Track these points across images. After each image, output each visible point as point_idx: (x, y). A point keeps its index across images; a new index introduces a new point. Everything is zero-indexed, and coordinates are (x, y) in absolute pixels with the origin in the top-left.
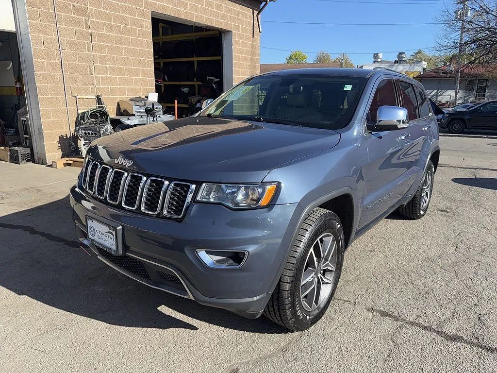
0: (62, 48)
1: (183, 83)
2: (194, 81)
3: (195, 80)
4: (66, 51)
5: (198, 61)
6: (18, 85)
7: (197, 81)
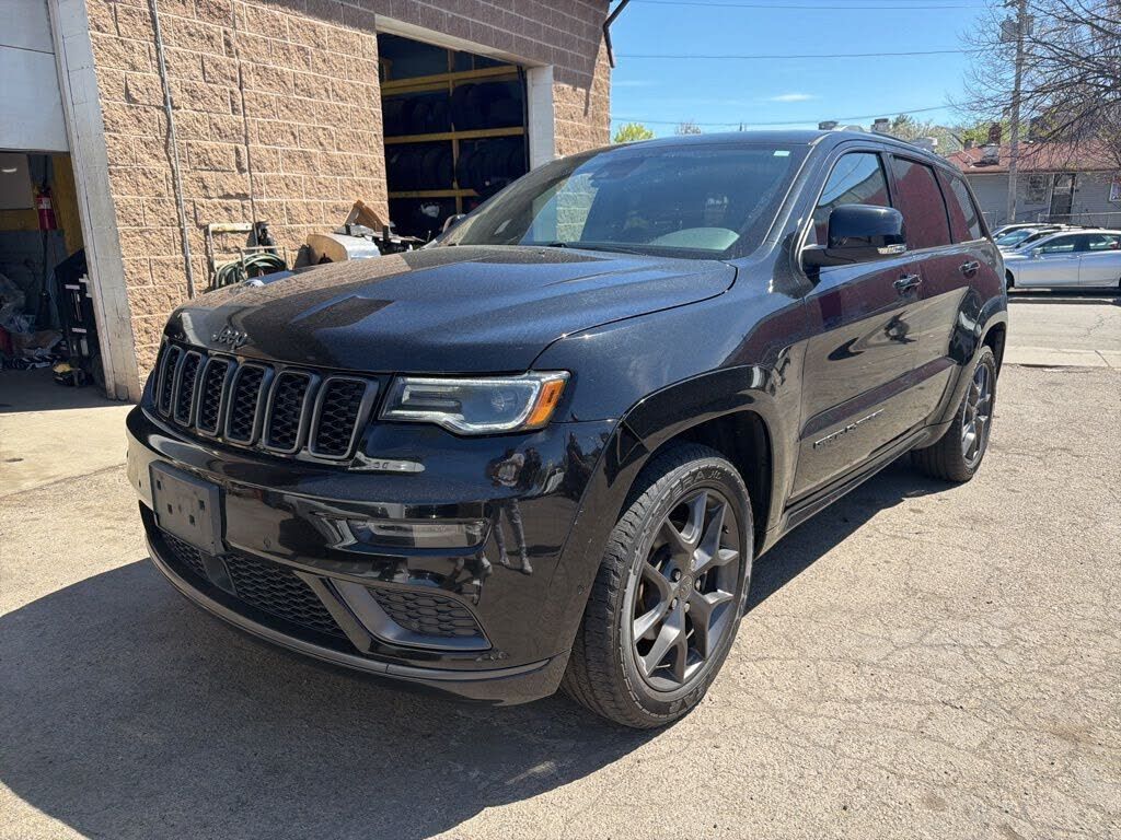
0: (172, 102)
1: (425, 194)
2: (452, 189)
3: (455, 185)
4: (182, 110)
5: (460, 141)
6: (45, 205)
7: (461, 187)
